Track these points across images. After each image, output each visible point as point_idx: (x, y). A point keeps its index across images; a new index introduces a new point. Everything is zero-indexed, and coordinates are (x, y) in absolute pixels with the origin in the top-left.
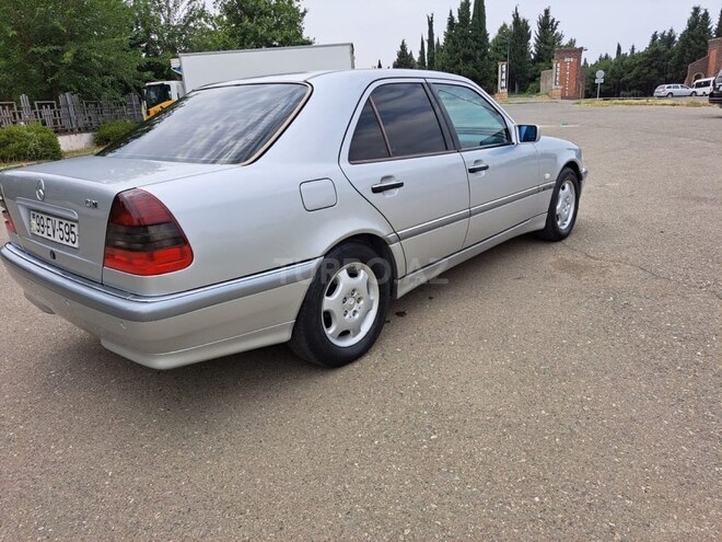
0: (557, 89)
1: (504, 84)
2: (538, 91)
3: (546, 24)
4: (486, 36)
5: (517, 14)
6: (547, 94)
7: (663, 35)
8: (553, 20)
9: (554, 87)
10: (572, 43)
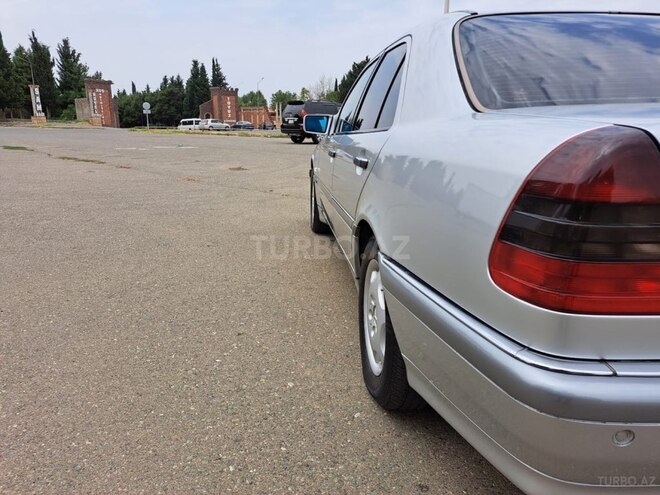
0: (97, 117)
1: (40, 107)
2: (75, 118)
3: (67, 54)
4: (5, 55)
5: (35, 39)
6: (88, 121)
7: (172, 79)
8: (74, 52)
9: (93, 115)
10: (98, 75)
